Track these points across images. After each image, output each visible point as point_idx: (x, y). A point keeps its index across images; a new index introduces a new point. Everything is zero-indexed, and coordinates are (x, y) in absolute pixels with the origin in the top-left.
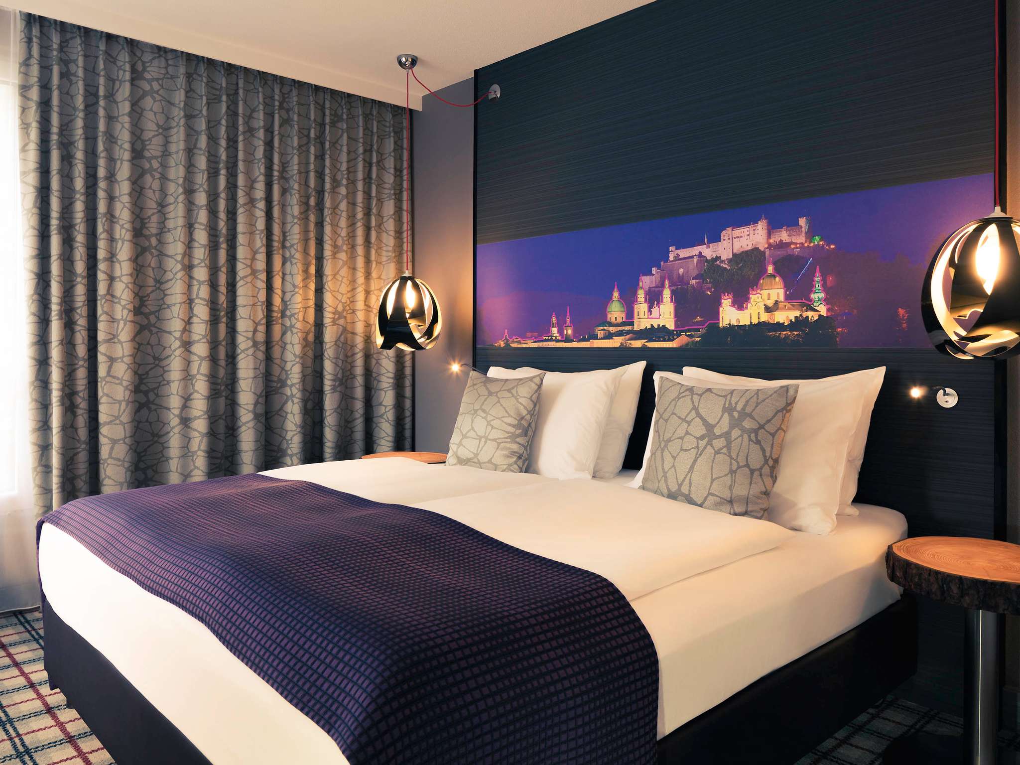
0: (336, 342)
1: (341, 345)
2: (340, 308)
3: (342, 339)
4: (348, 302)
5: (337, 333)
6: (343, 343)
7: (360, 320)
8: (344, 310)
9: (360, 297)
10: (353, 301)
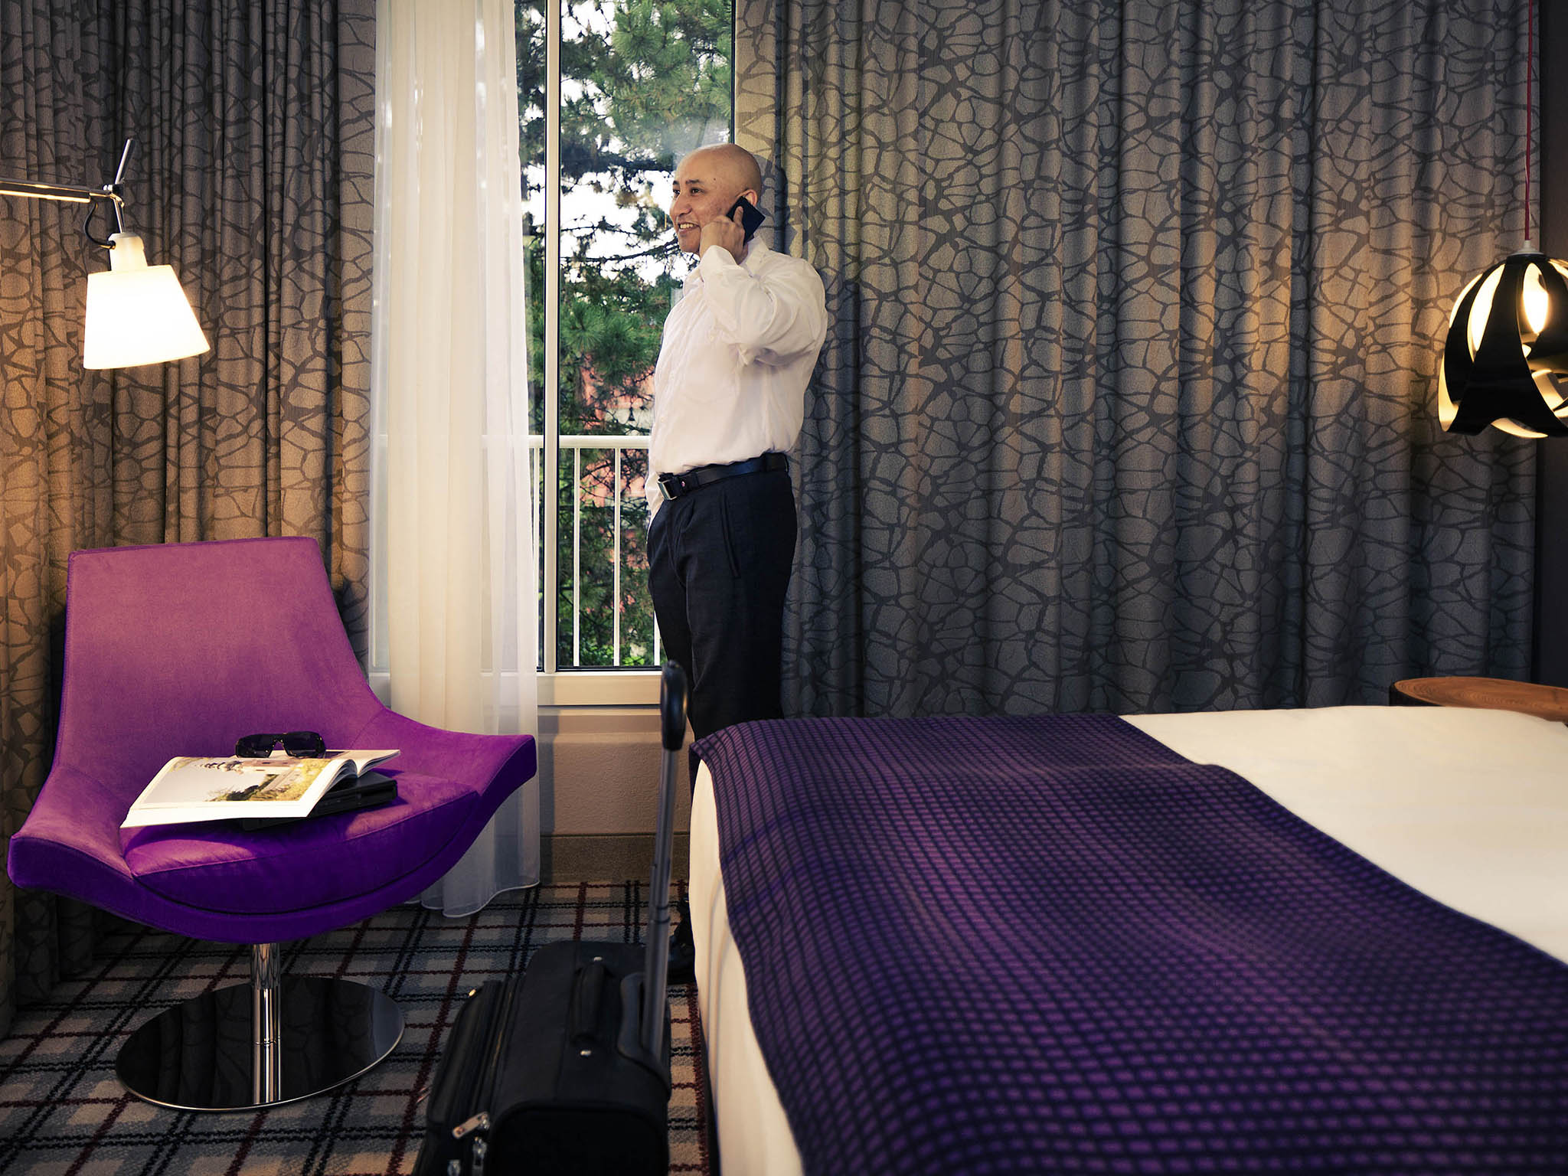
0: (1338, 415)
1: (1351, 423)
2: (1350, 341)
3: (1354, 409)
4: (1371, 328)
5: (1342, 396)
6: (1356, 420)
7: (1399, 368)
8: (1360, 343)
9: (1404, 313)
10: (1384, 324)
